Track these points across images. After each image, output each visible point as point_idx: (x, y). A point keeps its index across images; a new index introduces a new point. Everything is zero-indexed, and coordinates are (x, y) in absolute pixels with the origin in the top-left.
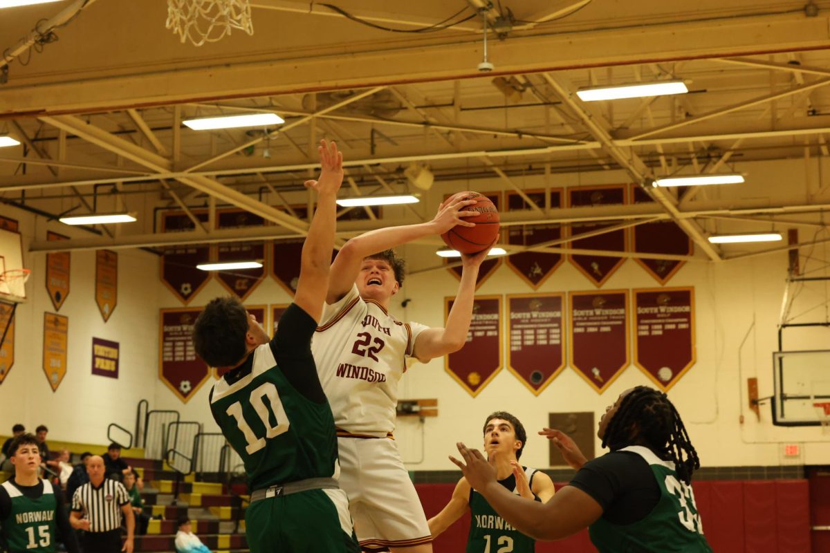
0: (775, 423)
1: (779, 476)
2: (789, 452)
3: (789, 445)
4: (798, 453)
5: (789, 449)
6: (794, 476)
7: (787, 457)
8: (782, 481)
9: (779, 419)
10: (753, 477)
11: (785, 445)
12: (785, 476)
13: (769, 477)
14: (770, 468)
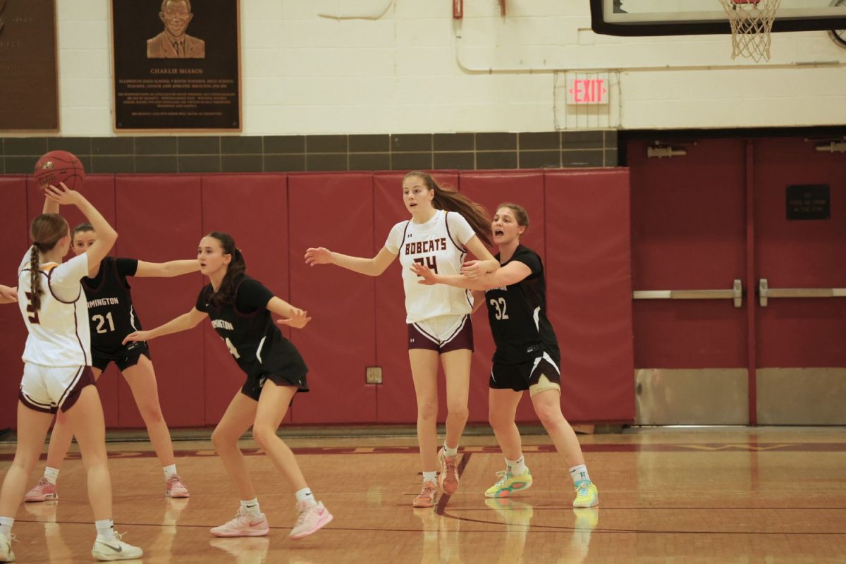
0: (600, 25)
1: (553, 159)
2: (581, 96)
3: (582, 77)
4: (604, 100)
5: (581, 86)
6: (594, 160)
7: (576, 109)
8: (560, 171)
9: (610, 16)
10: (486, 162)
11: (571, 77)
12: (569, 160)
13: (528, 162)
14: (529, 139)
